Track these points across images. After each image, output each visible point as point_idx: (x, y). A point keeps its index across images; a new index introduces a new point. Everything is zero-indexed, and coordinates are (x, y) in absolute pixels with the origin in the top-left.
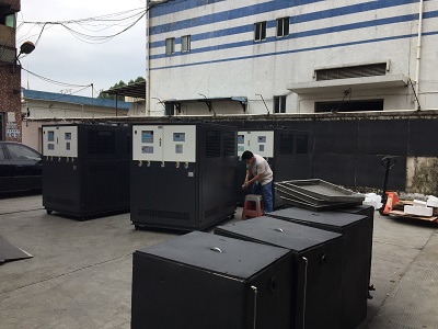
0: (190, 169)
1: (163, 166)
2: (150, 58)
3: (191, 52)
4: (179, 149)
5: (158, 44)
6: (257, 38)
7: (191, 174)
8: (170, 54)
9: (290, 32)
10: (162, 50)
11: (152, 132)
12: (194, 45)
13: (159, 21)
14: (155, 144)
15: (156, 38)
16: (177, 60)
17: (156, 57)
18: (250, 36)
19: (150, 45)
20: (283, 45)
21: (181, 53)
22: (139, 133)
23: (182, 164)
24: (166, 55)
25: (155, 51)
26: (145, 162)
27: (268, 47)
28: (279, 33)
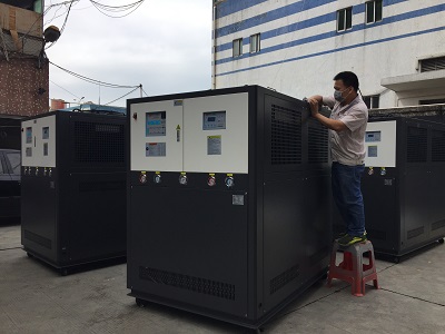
0: (236, 190)
1: (183, 181)
2: (216, 63)
3: (260, 52)
4: (214, 147)
5: (224, 47)
6: (340, 27)
7: (239, 200)
8: (238, 56)
9: (383, 17)
10: (229, 53)
11: (163, 114)
12: (264, 44)
13: (226, 21)
14: (169, 139)
15: (223, 40)
16: (246, 62)
17: (222, 61)
18: (332, 26)
19: (216, 49)
20: (375, 32)
21: (250, 55)
22: (142, 118)
23: (221, 177)
24: (233, 59)
25: (222, 55)
26: (151, 174)
27: (355, 37)
28: (369, 19)
